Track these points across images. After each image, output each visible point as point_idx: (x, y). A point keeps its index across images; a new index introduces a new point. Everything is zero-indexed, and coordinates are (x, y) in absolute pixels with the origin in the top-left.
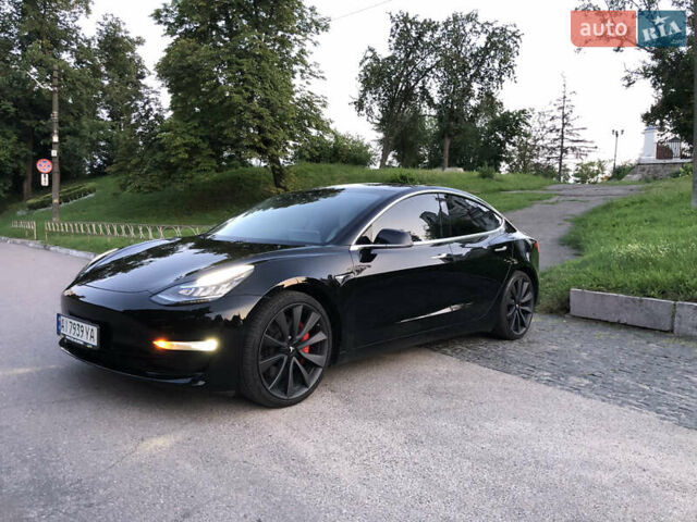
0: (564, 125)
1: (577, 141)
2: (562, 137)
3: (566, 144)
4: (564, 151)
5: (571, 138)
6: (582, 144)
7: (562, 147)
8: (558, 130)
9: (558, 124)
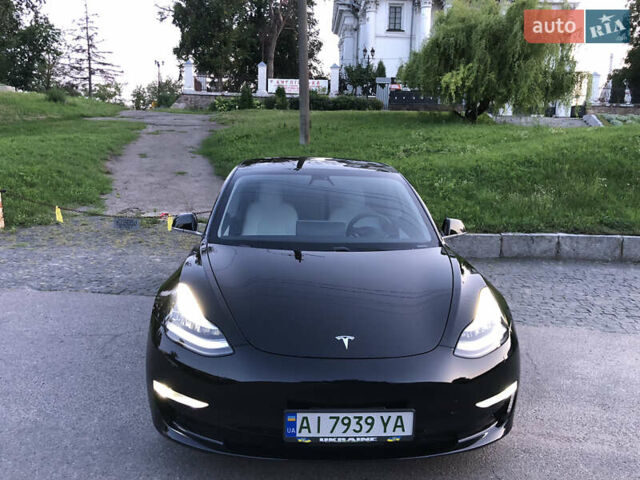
0: (90, 46)
1: (104, 64)
2: (89, 59)
3: (94, 66)
4: (92, 72)
5: (97, 59)
6: (110, 67)
7: (90, 68)
8: (84, 51)
9: (84, 43)
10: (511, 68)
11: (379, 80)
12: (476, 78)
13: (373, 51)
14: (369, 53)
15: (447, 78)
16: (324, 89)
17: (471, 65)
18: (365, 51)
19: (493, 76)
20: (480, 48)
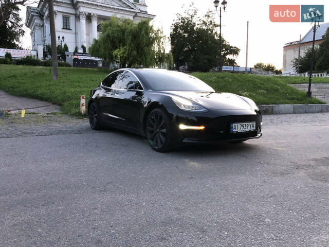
10: (142, 49)
11: (66, 53)
12: (128, 53)
13: (63, 38)
14: (61, 38)
15: (115, 52)
16: (34, 56)
17: (126, 47)
18: (59, 37)
19: (135, 52)
20: (129, 40)
